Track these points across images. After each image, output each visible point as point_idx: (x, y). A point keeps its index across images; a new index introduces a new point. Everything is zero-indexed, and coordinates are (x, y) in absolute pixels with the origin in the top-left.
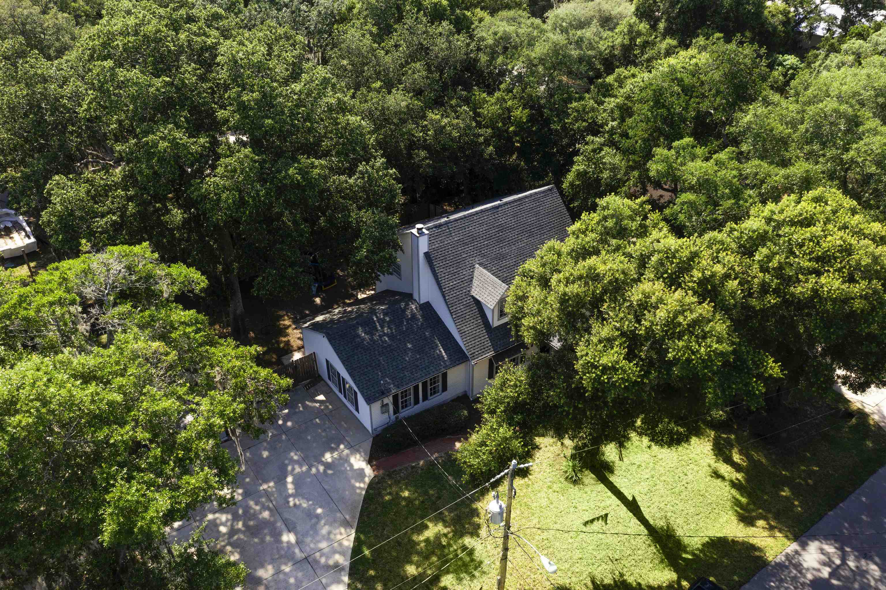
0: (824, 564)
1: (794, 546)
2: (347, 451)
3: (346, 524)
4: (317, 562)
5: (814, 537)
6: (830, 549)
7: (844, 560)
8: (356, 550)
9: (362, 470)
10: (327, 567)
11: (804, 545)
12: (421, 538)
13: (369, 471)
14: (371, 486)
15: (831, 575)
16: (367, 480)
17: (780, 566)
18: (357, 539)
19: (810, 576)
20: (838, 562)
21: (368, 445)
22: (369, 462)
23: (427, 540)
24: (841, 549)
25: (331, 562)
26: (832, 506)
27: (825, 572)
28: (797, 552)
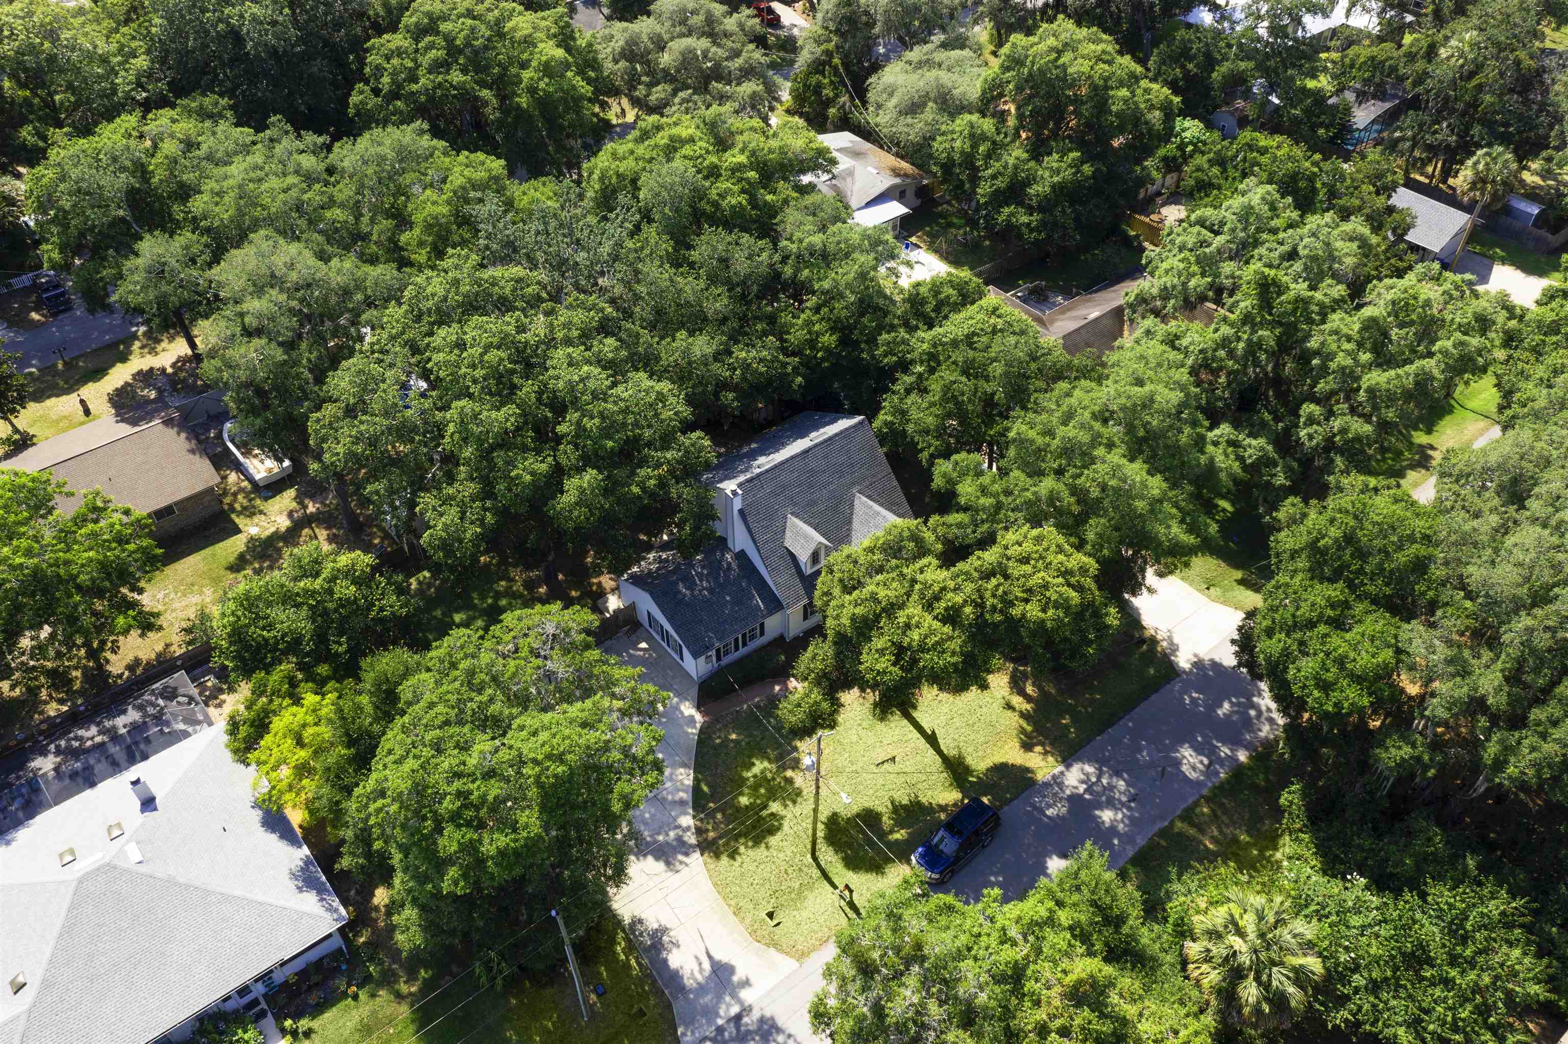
0: (1083, 782)
1: (1061, 768)
2: (676, 700)
3: (685, 765)
4: (664, 799)
5: (1080, 759)
6: (1089, 769)
7: (1099, 778)
8: (696, 790)
9: (692, 717)
10: (674, 802)
11: (1068, 766)
12: (749, 774)
13: (699, 718)
14: (702, 731)
15: (1086, 791)
16: (698, 726)
17: (1046, 785)
18: (696, 779)
19: (1068, 792)
20: (1094, 779)
21: (694, 692)
22: (698, 708)
23: (755, 776)
24: (1100, 770)
25: (677, 798)
26: (1101, 732)
27: (1082, 788)
28: (1062, 773)
